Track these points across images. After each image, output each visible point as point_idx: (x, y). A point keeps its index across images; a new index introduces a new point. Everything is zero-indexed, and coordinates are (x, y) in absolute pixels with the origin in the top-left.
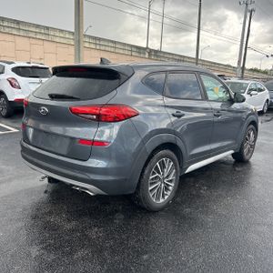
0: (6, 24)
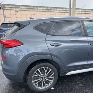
0: (53, 9)
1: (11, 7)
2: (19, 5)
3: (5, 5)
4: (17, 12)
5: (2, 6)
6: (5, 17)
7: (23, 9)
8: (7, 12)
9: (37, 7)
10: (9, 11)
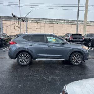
1: (33, 20)
2: (39, 19)
3: (28, 18)
4: (37, 24)
5: (26, 19)
6: (27, 28)
7: (42, 22)
8: (29, 24)
9: (54, 20)
10: (31, 23)
